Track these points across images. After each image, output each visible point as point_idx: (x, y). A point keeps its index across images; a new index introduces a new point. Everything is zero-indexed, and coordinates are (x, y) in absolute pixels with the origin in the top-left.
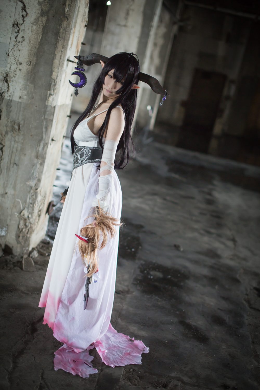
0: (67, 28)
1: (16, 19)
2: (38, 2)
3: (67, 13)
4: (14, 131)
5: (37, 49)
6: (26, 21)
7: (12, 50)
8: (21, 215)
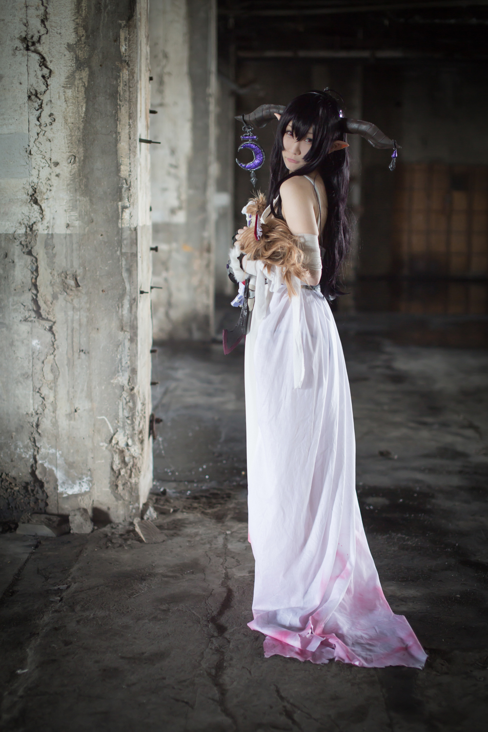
0: (131, 82)
1: (32, 85)
2: (66, 47)
3: (124, 55)
4: (68, 291)
5: (81, 131)
6: (50, 84)
7: (35, 142)
8: (113, 445)
